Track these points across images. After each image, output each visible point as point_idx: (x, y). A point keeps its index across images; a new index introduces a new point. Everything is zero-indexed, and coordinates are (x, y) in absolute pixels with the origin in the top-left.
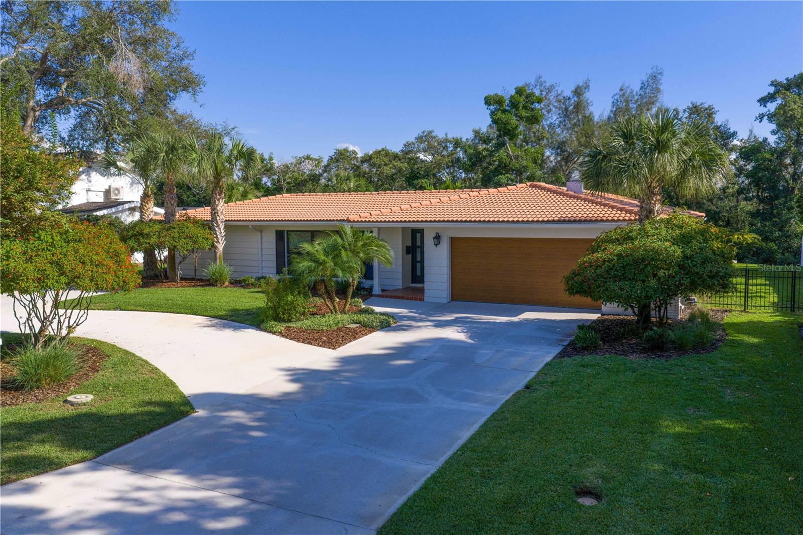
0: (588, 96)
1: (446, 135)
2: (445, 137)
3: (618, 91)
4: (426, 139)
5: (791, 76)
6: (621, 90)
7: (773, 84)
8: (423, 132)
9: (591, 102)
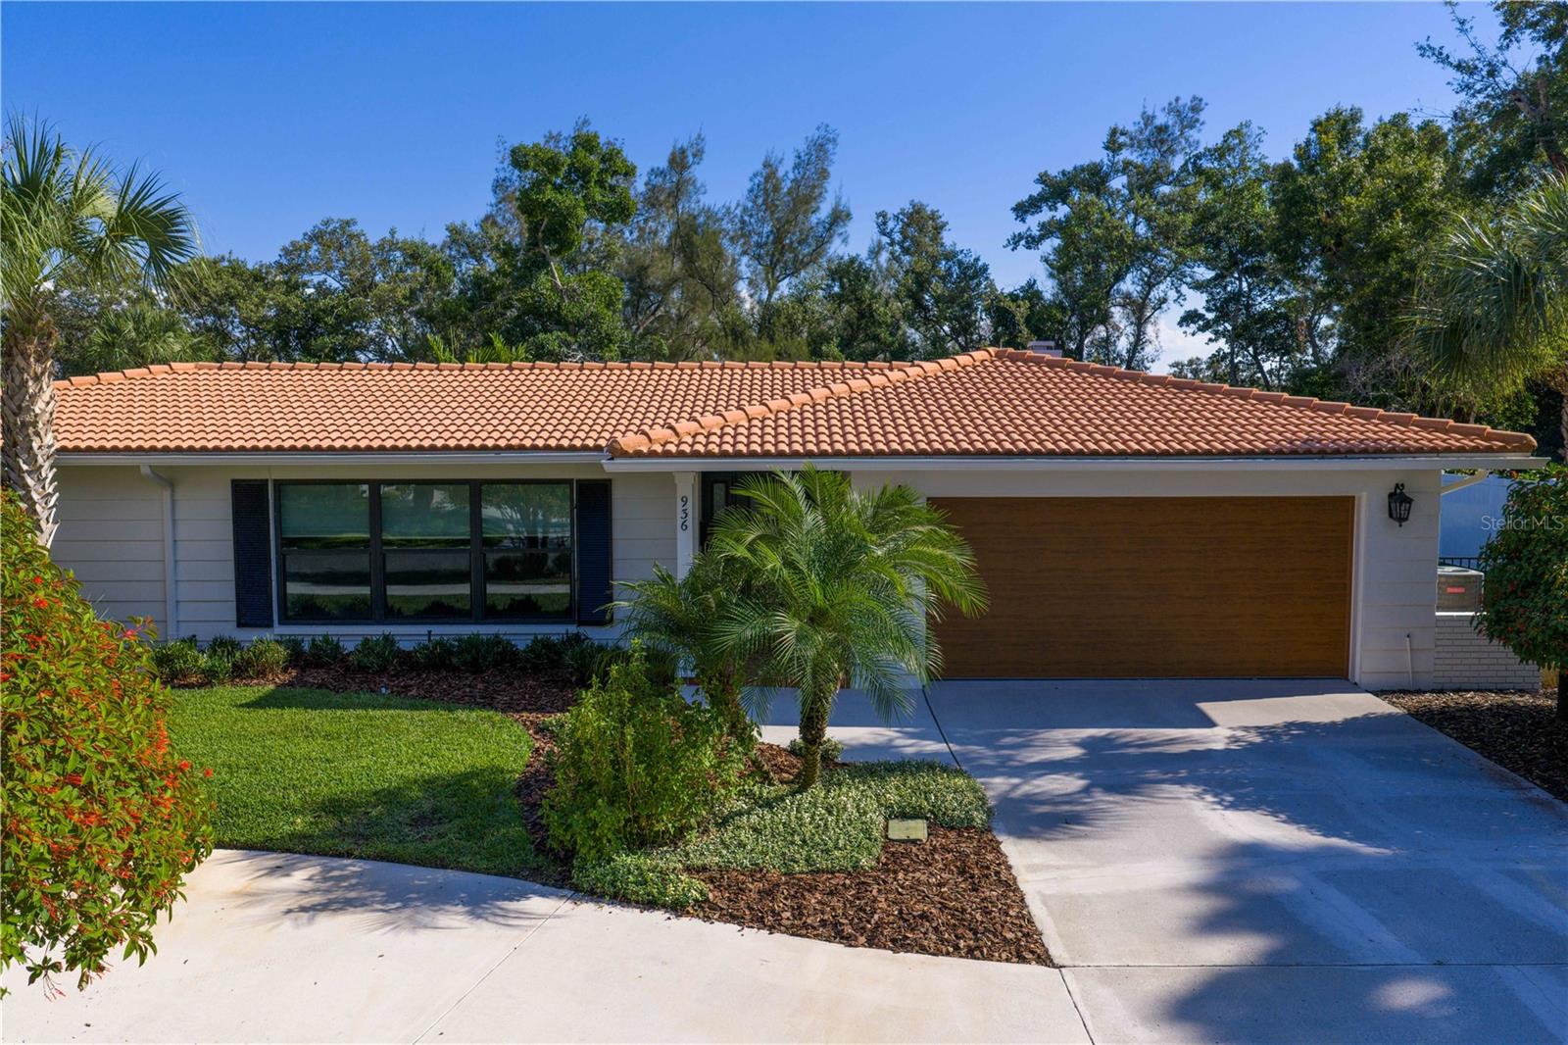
0: (698, 172)
1: (393, 232)
2: (388, 237)
3: (760, 167)
4: (334, 239)
5: (1069, 168)
6: (766, 165)
7: (1043, 179)
8: (327, 223)
9: (702, 186)
